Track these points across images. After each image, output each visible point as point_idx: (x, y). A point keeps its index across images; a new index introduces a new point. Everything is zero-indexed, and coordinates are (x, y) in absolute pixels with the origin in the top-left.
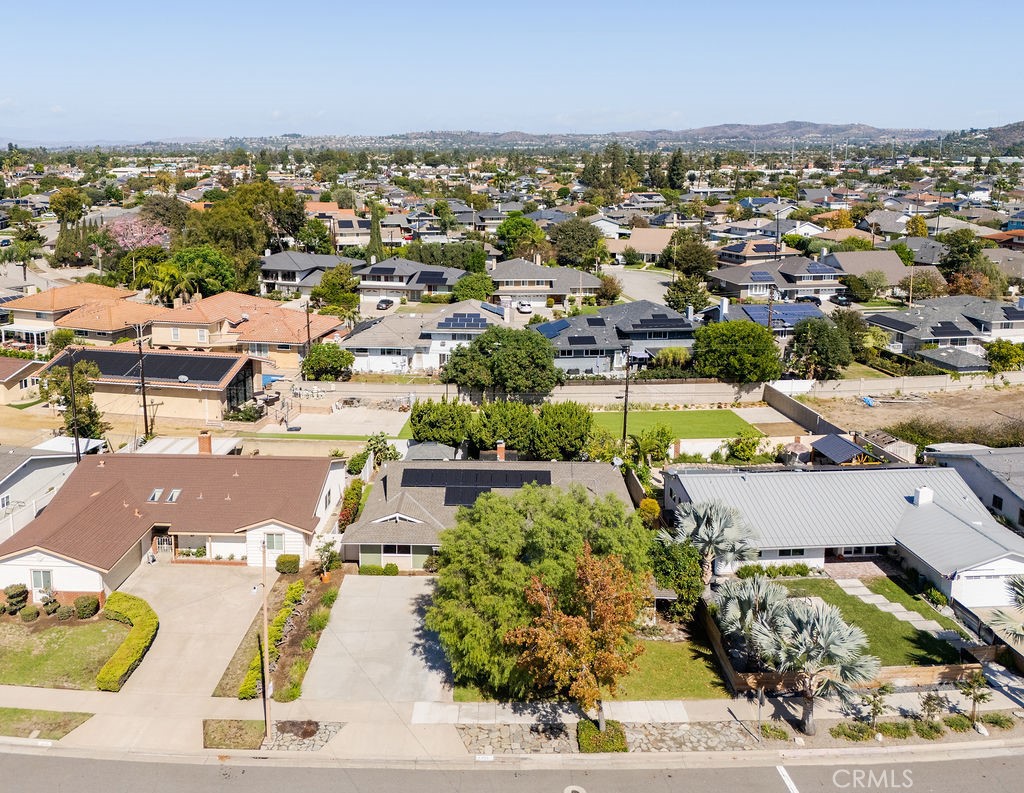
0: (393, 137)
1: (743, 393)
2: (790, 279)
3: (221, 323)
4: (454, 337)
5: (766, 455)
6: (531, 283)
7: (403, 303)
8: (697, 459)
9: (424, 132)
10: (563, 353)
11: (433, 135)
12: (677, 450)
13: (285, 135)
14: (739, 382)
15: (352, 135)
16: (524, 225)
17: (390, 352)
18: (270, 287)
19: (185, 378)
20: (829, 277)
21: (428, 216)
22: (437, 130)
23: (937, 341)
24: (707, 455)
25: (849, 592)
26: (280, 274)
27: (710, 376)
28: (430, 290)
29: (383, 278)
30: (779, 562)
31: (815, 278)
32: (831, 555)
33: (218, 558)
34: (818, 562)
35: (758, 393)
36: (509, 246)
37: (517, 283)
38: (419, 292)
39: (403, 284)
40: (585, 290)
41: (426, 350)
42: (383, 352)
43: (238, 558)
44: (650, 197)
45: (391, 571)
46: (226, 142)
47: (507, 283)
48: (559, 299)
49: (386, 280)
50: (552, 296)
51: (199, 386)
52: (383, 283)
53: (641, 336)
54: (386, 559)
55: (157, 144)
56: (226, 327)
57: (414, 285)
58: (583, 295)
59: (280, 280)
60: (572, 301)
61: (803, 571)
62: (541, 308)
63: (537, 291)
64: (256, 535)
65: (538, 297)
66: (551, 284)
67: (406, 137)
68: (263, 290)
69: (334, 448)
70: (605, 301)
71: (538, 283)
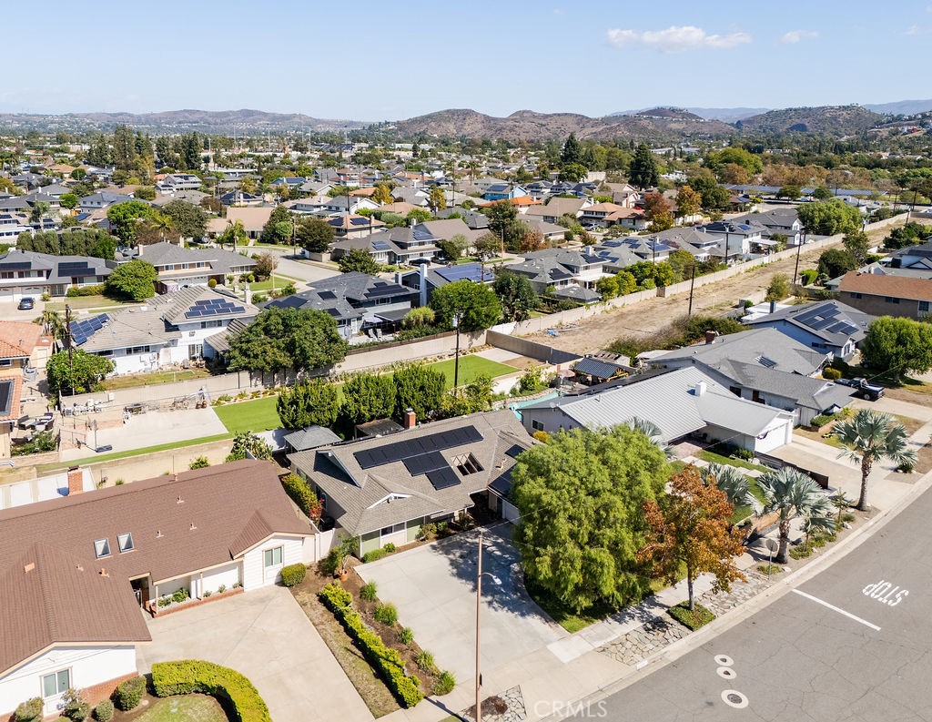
1: (474, 340)
2: (403, 246)
4: (204, 325)
6: (192, 266)
7: (45, 299)
17: (137, 350)
20: (429, 243)
23: (553, 284)
28: (75, 282)
29: (16, 274)
31: (420, 244)
33: (207, 595)
35: (482, 338)
37: (177, 267)
39: (42, 279)
40: (242, 268)
41: (173, 342)
42: (129, 351)
43: (229, 587)
44: (186, 178)
45: (390, 549)
47: (167, 268)
48: (219, 279)
49: (21, 276)
50: (212, 277)
52: (17, 280)
53: (371, 304)
54: (384, 540)
57: (55, 279)
58: (240, 273)
60: (231, 280)
63: (199, 273)
64: (253, 558)
65: (198, 278)
66: (211, 265)
70: (264, 277)
71: (199, 265)
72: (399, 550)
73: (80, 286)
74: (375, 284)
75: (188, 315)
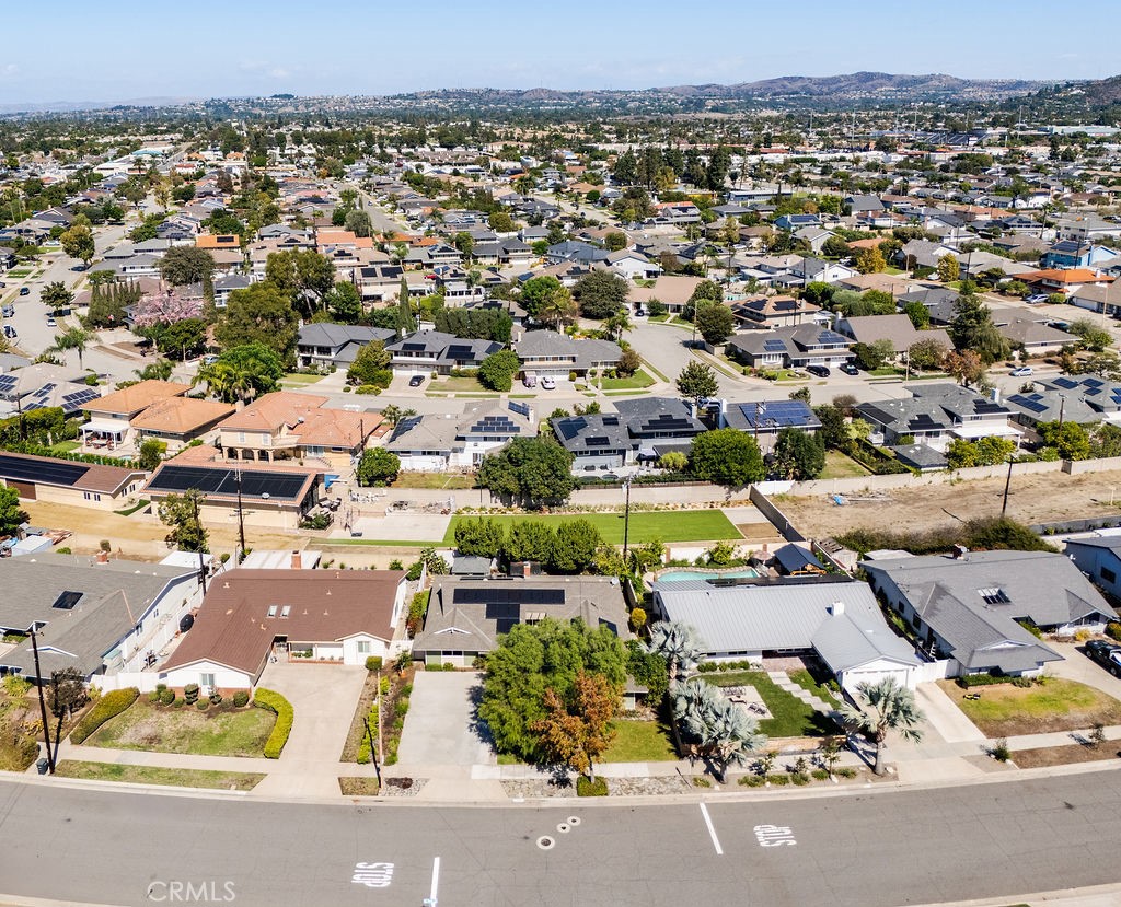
0: (400, 97)
1: (733, 493)
2: (802, 348)
3: (281, 428)
4: (485, 439)
5: (739, 560)
6: (555, 359)
7: (434, 377)
8: (684, 564)
9: (436, 90)
10: (581, 453)
11: (446, 94)
12: (668, 557)
13: (275, 96)
14: (730, 484)
15: (352, 95)
17: (430, 453)
18: (307, 361)
19: (266, 495)
20: (839, 346)
21: (450, 250)
22: (451, 87)
23: (913, 434)
24: (692, 560)
25: (775, 682)
26: (316, 349)
27: (704, 480)
28: (459, 364)
29: (414, 354)
30: (728, 660)
31: (826, 347)
32: (767, 654)
33: (322, 659)
34: (758, 659)
35: (745, 493)
37: (541, 359)
38: (448, 367)
39: (434, 360)
40: (606, 363)
41: (461, 450)
42: (424, 453)
43: (336, 658)
44: (684, 210)
45: (449, 667)
46: (208, 106)
47: (532, 359)
48: (581, 373)
49: (418, 355)
50: (574, 371)
51: (280, 502)
52: (414, 359)
53: (651, 436)
54: (444, 660)
55: (128, 108)
56: (285, 429)
57: (444, 361)
59: (316, 354)
60: (593, 374)
61: (745, 665)
62: (564, 382)
63: (561, 366)
64: (350, 643)
65: (561, 371)
66: (574, 359)
67: (414, 97)
68: (300, 363)
69: (394, 558)
70: (625, 374)
71: (561, 359)
72: (455, 670)
73: (462, 368)
74: (661, 416)
75: (474, 429)
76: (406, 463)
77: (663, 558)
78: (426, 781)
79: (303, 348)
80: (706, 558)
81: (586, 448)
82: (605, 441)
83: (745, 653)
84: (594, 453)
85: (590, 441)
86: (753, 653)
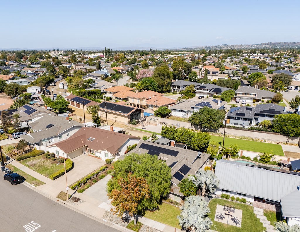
0: (257, 45)
1: (290, 140)
3: (144, 99)
5: (275, 162)
6: (248, 94)
7: (208, 97)
8: (248, 158)
9: (268, 43)
10: (233, 118)
11: (271, 44)
12: (241, 154)
13: (223, 45)
14: (288, 135)
15: (243, 44)
16: (258, 75)
17: (182, 111)
18: (174, 90)
19: (120, 112)
21: (239, 71)
22: (272, 42)
24: (252, 157)
25: (255, 212)
26: (177, 86)
27: (277, 132)
28: (216, 94)
29: (203, 89)
30: (236, 196)
34: (252, 200)
36: (252, 82)
37: (243, 94)
38: (213, 94)
39: (208, 92)
40: (268, 98)
41: (192, 112)
42: (180, 111)
43: (100, 157)
46: (205, 47)
47: (240, 94)
48: (258, 100)
49: (204, 90)
50: (255, 99)
51: (122, 114)
52: (202, 91)
53: (263, 115)
55: (187, 48)
56: (145, 100)
57: (212, 92)
58: (267, 99)
59: (176, 88)
60: (263, 101)
61: (244, 201)
62: (250, 103)
63: (250, 97)
64: (103, 152)
65: (250, 99)
66: (255, 95)
67: (261, 45)
68: (173, 91)
69: (145, 135)
70: (275, 103)
71: (251, 94)
73: (217, 95)
74: (269, 109)
75: (197, 105)
76: (173, 113)
77: (239, 154)
78: (84, 201)
79: (174, 86)
80: (259, 158)
81: (235, 116)
82: (244, 115)
83: (245, 195)
84: (239, 119)
85: (237, 114)
86: (250, 196)
